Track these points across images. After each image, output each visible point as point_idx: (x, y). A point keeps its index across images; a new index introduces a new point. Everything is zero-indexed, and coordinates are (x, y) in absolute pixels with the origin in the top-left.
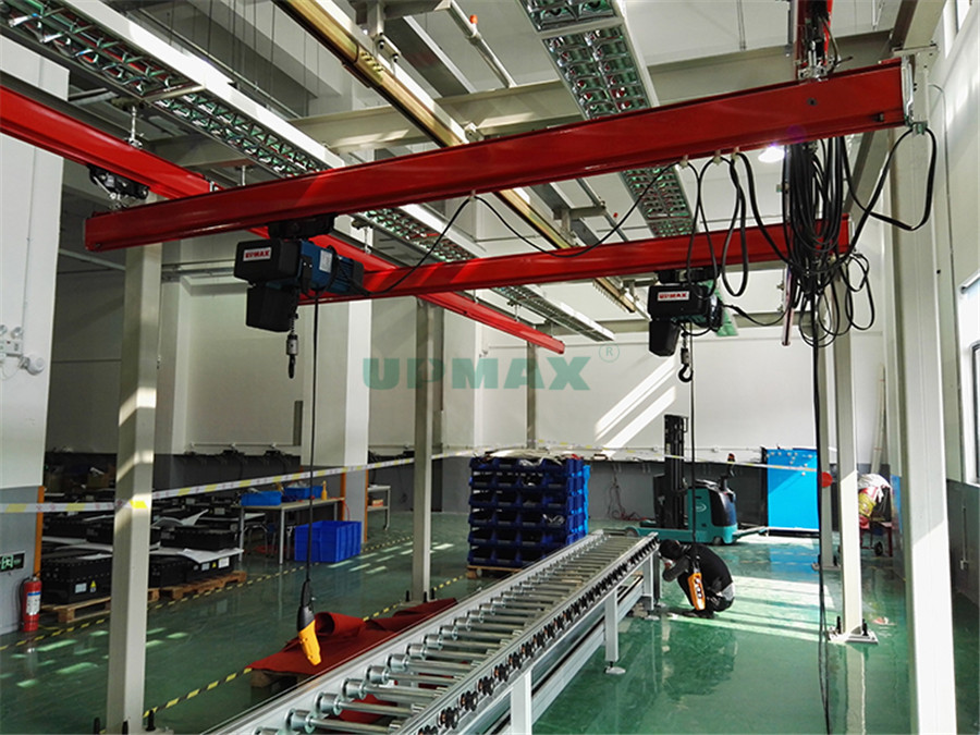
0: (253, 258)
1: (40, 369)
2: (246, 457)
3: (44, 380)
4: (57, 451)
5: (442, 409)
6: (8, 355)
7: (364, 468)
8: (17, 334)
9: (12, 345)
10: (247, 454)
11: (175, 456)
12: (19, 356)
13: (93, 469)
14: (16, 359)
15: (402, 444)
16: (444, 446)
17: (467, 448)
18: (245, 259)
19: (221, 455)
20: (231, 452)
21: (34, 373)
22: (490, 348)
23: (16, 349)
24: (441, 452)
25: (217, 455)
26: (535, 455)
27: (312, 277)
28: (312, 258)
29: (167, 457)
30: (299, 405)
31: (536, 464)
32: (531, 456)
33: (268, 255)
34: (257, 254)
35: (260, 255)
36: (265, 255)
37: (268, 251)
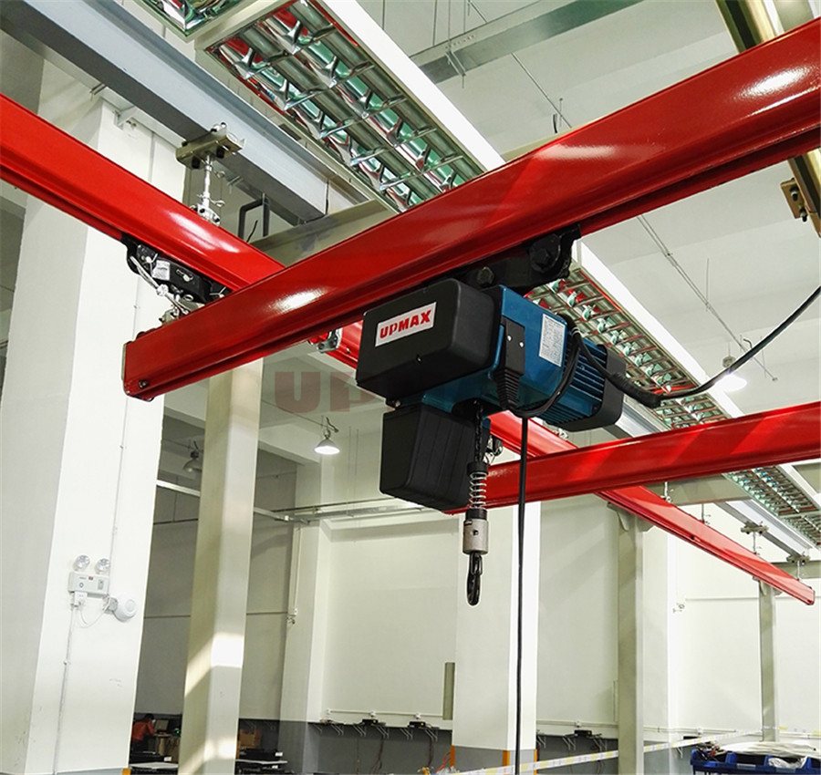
0: (397, 335)
1: (131, 614)
2: (387, 728)
3: (136, 628)
6: (90, 595)
8: (101, 568)
9: (95, 583)
10: (388, 725)
11: (310, 724)
12: (104, 597)
14: (100, 600)
18: (379, 342)
19: (360, 725)
20: (371, 721)
21: (123, 619)
22: (687, 600)
23: (100, 588)
25: (356, 725)
26: (792, 752)
27: (522, 375)
28: (524, 327)
29: (301, 724)
30: (450, 668)
31: (796, 766)
32: (785, 753)
33: (428, 320)
34: (403, 325)
35: (411, 326)
36: (422, 322)
37: (429, 312)
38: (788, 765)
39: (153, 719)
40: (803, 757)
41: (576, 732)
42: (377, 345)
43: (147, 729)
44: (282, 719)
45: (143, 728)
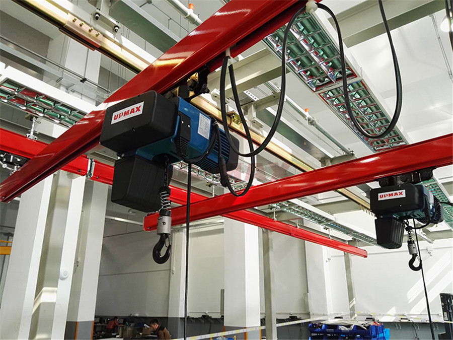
0: (123, 118)
2: (212, 319)
4: (132, 316)
5: (308, 292)
7: (258, 329)
10: (213, 317)
11: (181, 318)
13: (145, 325)
15: (289, 312)
16: (311, 313)
17: (324, 315)
18: (113, 122)
19: (201, 318)
20: (206, 316)
22: (332, 256)
24: (310, 318)
25: (199, 318)
26: (349, 323)
27: (189, 141)
28: (190, 118)
29: (177, 318)
30: (223, 291)
31: (350, 329)
32: (346, 324)
33: (139, 110)
34: (126, 113)
35: (131, 113)
36: (136, 111)
37: (140, 107)
38: (347, 329)
39: (117, 318)
40: (352, 325)
41: (290, 317)
42: (112, 123)
43: (115, 324)
44: (169, 316)
45: (113, 323)
